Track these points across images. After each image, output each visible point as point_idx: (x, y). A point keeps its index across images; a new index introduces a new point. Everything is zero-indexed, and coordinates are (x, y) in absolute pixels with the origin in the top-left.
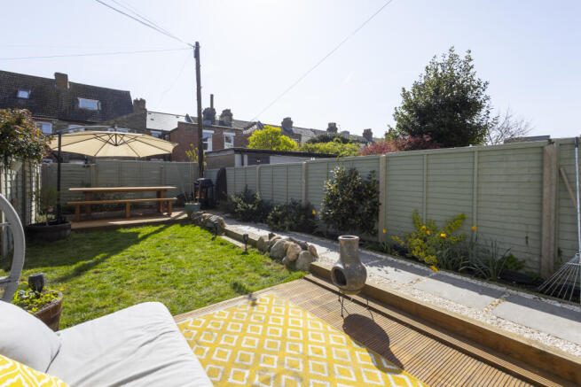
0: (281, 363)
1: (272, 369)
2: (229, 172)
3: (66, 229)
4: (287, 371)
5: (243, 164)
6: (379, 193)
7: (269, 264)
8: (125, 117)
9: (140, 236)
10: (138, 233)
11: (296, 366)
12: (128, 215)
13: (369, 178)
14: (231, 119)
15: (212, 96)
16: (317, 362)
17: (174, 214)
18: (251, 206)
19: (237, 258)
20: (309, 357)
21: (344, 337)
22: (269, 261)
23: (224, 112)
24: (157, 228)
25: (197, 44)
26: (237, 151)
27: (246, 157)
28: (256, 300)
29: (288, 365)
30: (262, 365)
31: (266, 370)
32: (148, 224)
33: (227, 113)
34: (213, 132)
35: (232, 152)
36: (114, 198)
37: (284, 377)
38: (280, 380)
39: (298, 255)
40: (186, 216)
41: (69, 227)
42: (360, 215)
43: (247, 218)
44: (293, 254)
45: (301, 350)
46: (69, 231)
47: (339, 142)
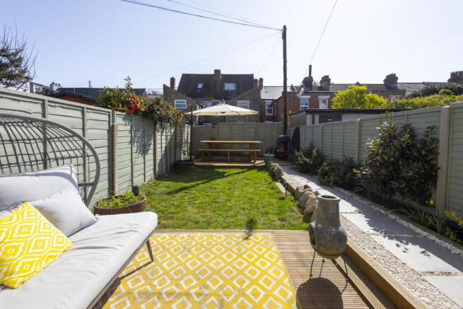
0: (221, 288)
1: (211, 289)
2: (302, 131)
3: (191, 165)
4: (217, 296)
5: (313, 123)
6: (437, 154)
7: (294, 211)
8: (247, 92)
9: (226, 174)
10: (225, 173)
11: (228, 295)
12: (229, 160)
13: (427, 136)
14: (329, 84)
15: (310, 67)
16: (246, 302)
17: (258, 162)
18: (308, 160)
19: (274, 201)
20: (244, 294)
21: (291, 294)
22: (295, 209)
23: (322, 78)
24: (241, 170)
25: (285, 27)
26: (308, 112)
27: (317, 117)
28: (251, 235)
29: (224, 292)
30: (208, 283)
31: (206, 287)
32: (237, 167)
33: (326, 79)
34: (309, 97)
35: (305, 113)
36: (227, 148)
37: (213, 298)
38: (208, 299)
39: (314, 208)
40: (264, 164)
41: (193, 164)
42: (404, 179)
43: (305, 170)
44: (310, 206)
45: (244, 286)
46: (193, 167)
47: (448, 94)
